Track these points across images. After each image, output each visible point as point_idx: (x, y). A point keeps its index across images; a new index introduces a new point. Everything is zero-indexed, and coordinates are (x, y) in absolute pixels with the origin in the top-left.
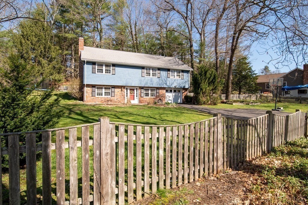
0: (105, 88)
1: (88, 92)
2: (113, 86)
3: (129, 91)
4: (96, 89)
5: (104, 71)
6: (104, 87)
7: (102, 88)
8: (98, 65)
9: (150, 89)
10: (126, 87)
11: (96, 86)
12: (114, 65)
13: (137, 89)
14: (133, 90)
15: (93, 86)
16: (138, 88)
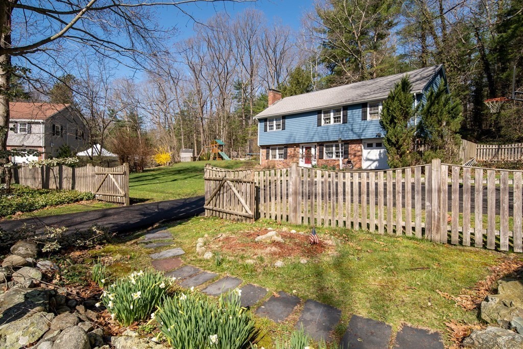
0: (279, 149)
1: (264, 154)
2: (286, 144)
3: (304, 149)
4: (270, 151)
5: (275, 127)
6: (277, 147)
7: (275, 149)
8: (269, 121)
9: (334, 145)
10: (301, 145)
11: (271, 147)
12: (284, 117)
13: (315, 146)
14: (310, 148)
15: (267, 147)
16: (316, 144)
